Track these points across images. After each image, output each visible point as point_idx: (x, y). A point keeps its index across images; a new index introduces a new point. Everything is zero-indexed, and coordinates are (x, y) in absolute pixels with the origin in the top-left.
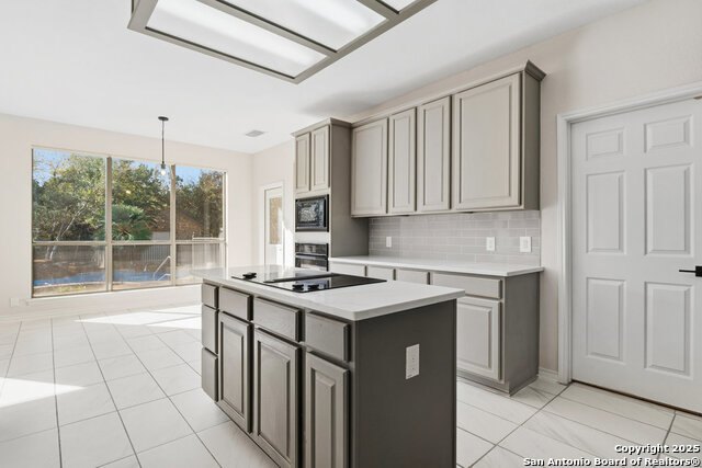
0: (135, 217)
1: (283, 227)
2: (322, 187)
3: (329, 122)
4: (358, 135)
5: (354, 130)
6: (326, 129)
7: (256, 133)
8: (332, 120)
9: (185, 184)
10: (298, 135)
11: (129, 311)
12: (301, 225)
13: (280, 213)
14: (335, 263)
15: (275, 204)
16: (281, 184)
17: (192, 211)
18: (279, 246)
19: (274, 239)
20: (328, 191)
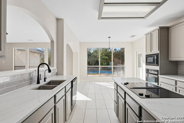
0: (107, 59)
1: (142, 63)
2: (156, 50)
3: (159, 28)
4: (172, 30)
5: (170, 29)
6: (157, 30)
7: (133, 36)
8: (160, 27)
9: (117, 50)
10: (147, 35)
11: (103, 82)
12: (148, 63)
13: (141, 58)
14: (161, 77)
15: (140, 56)
16: (141, 50)
17: (119, 57)
18: (141, 68)
19: (140, 66)
20: (159, 52)
